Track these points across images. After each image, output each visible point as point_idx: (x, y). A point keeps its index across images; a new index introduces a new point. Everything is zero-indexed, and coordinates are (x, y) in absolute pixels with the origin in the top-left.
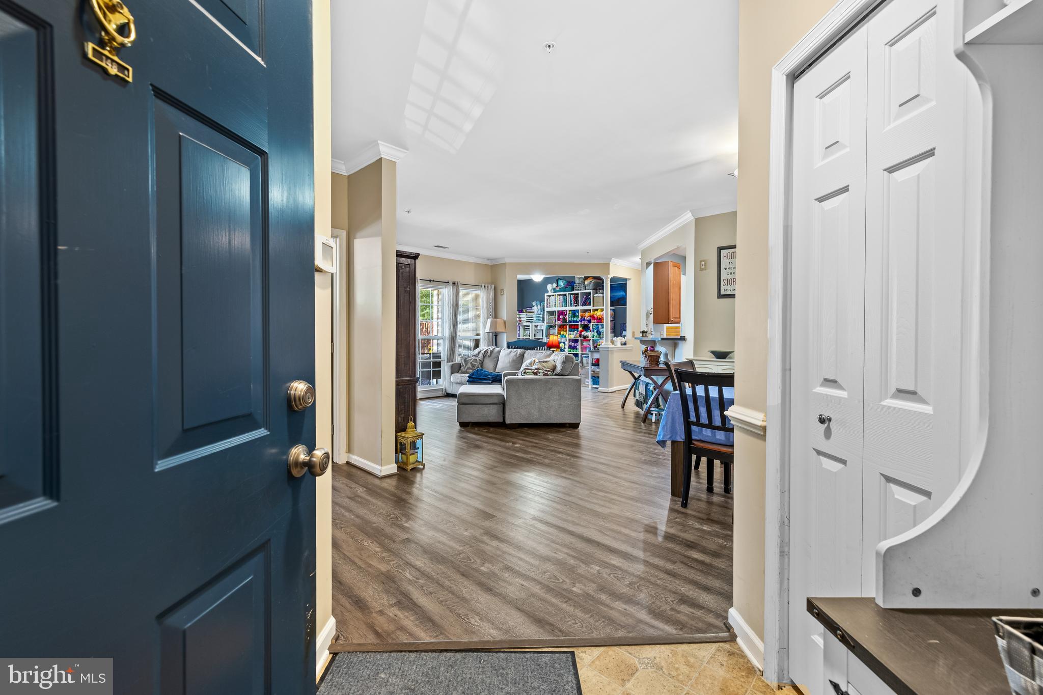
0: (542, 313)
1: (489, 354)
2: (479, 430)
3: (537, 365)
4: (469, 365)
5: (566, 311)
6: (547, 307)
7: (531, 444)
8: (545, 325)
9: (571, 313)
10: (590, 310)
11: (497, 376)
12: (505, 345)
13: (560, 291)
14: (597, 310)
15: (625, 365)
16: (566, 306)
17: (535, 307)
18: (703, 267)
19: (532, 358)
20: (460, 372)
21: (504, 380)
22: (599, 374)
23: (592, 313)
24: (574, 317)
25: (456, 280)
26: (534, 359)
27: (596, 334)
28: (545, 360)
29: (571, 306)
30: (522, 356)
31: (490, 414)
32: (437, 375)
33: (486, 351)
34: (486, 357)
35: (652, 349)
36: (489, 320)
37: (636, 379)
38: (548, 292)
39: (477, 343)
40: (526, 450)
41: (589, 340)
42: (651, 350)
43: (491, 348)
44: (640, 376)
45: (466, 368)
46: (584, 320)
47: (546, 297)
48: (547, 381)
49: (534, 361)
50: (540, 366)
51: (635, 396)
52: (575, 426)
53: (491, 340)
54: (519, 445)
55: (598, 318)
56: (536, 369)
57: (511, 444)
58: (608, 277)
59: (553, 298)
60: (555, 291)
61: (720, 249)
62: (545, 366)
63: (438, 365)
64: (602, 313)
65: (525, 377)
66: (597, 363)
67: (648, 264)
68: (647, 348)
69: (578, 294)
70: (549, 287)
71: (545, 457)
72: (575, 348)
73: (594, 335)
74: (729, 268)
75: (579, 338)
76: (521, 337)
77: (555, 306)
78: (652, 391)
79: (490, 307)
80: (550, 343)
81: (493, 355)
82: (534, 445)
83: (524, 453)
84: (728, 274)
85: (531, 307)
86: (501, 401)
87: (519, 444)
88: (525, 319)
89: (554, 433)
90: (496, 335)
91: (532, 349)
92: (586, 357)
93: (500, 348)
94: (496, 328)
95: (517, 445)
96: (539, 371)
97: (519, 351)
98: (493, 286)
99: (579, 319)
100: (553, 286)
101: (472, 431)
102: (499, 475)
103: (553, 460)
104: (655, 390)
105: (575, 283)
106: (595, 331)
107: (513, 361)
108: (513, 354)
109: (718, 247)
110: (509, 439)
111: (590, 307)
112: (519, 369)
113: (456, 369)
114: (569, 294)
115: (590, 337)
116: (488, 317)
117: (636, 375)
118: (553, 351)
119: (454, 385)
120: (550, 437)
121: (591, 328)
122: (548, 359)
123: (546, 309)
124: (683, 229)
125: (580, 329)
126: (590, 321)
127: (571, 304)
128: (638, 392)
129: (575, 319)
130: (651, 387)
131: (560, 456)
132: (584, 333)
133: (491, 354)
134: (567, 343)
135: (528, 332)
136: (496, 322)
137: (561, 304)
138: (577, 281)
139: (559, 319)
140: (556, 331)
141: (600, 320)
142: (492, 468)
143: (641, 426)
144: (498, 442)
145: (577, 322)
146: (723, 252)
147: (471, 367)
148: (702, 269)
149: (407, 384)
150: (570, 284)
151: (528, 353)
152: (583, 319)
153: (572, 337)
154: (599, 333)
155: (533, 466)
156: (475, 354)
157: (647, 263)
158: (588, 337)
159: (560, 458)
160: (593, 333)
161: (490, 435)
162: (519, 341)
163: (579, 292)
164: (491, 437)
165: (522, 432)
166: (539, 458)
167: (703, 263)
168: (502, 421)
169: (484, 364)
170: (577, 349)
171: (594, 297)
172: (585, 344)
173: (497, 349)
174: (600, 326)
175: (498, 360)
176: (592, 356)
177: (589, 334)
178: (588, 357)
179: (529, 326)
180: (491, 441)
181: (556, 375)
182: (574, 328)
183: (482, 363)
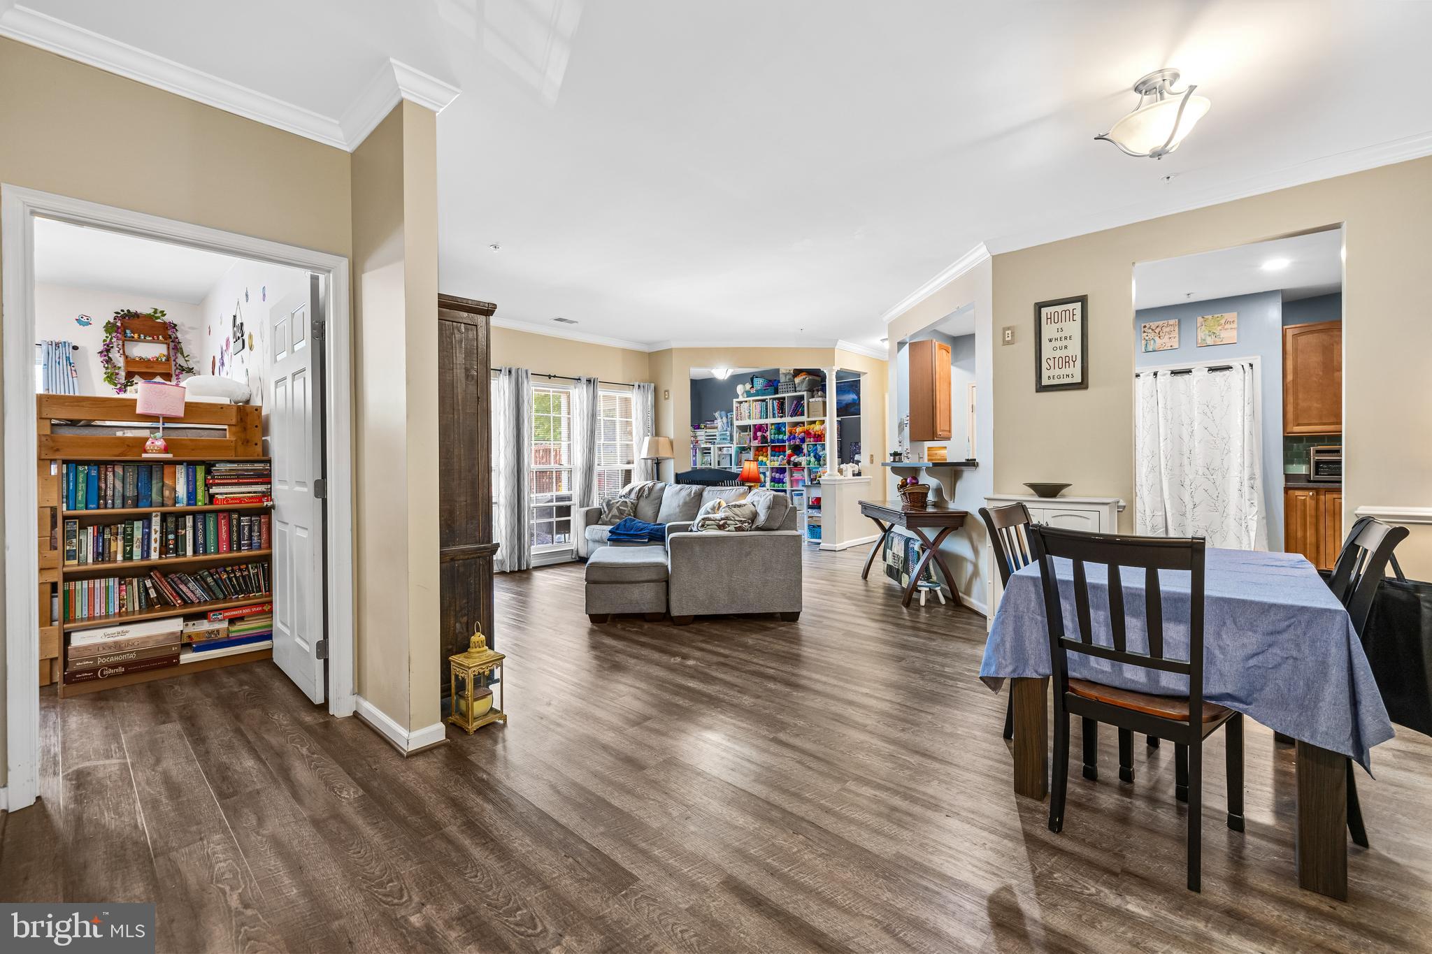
0: (729, 429)
1: (646, 492)
2: (624, 629)
3: (725, 512)
4: (615, 511)
5: (767, 425)
6: (737, 420)
7: (715, 659)
8: (734, 446)
9: (773, 427)
10: (803, 423)
11: (657, 530)
12: (672, 479)
13: (757, 394)
14: (814, 422)
15: (868, 509)
16: (767, 418)
17: (719, 420)
18: (1010, 338)
19: (717, 500)
20: (600, 522)
21: (669, 537)
22: (820, 521)
23: (806, 427)
24: (779, 434)
25: (593, 376)
26: (718, 500)
27: (813, 459)
28: (737, 503)
29: (774, 417)
30: (699, 496)
31: (644, 598)
32: (564, 527)
33: (641, 488)
34: (641, 499)
35: (914, 481)
36: (647, 439)
37: (887, 531)
38: (737, 397)
39: (628, 476)
40: (706, 674)
41: (803, 469)
42: (913, 484)
43: (650, 483)
44: (892, 525)
45: (610, 515)
46: (794, 438)
47: (735, 405)
48: (741, 540)
49: (719, 503)
50: (729, 513)
51: (885, 559)
52: (793, 617)
53: (650, 471)
54: (695, 662)
55: (815, 435)
56: (722, 519)
57: (678, 659)
58: (833, 370)
59: (745, 405)
60: (749, 394)
61: (1039, 307)
62: (738, 513)
63: (565, 511)
64: (822, 427)
65: (705, 533)
66: (816, 504)
67: (901, 344)
68: (906, 480)
69: (784, 398)
70: (740, 389)
71: (742, 691)
72: (781, 481)
73: (810, 461)
74: (1056, 339)
75: (787, 466)
76: (698, 466)
77: (749, 418)
78: (918, 553)
79: (647, 420)
80: (746, 474)
81: (654, 495)
82: (722, 660)
83: (702, 681)
84: (1055, 349)
85: (713, 420)
86: (662, 576)
87: (695, 659)
88: (703, 438)
89: (756, 633)
90: (658, 463)
91: (715, 484)
92: (798, 495)
93: (663, 484)
94: (657, 451)
95: (691, 663)
96: (729, 522)
97: (695, 488)
98: (653, 385)
99: (786, 438)
100: (745, 388)
101: (613, 630)
102: (654, 740)
103: (759, 697)
104: (923, 552)
105: (779, 382)
106: (812, 454)
107: (685, 503)
108: (684, 493)
109: (1036, 304)
110: (676, 648)
111: (804, 418)
112: (694, 519)
113: (593, 518)
114: (770, 399)
115: (804, 464)
116: (645, 435)
117: (887, 525)
118: (750, 488)
119: (591, 544)
120: (750, 642)
121: (805, 451)
122: (742, 502)
123: (736, 423)
124: (968, 280)
125: (788, 452)
126: (803, 440)
127: (774, 414)
128: (891, 554)
129: (781, 437)
130: (916, 547)
131: (771, 685)
132: (795, 459)
133: (649, 494)
134: (768, 474)
135: (707, 458)
136: (657, 443)
137: (758, 415)
138: (782, 379)
139: (755, 438)
140: (751, 455)
141: (819, 437)
142: (640, 721)
143: (902, 613)
144: (656, 656)
145: (783, 441)
146: (1044, 311)
147: (617, 514)
148: (1006, 343)
149: (473, 558)
150: (772, 382)
151: (709, 492)
152: (792, 436)
153: (776, 464)
154: (818, 458)
155: (721, 713)
156: (624, 493)
157: (899, 343)
158: (800, 464)
159: (770, 690)
160: (808, 458)
161: (643, 639)
162: (695, 471)
163: (785, 395)
164: (643, 645)
165: (699, 632)
166: (732, 693)
167: (1009, 332)
168: (664, 611)
169: (638, 508)
170: (784, 483)
171: (808, 402)
172: (797, 475)
173: (660, 485)
174: (819, 447)
175: (661, 503)
176: (808, 493)
177: (803, 460)
178: (802, 494)
179: (710, 449)
180: (645, 652)
181: (758, 529)
182: (778, 450)
183: (635, 507)
